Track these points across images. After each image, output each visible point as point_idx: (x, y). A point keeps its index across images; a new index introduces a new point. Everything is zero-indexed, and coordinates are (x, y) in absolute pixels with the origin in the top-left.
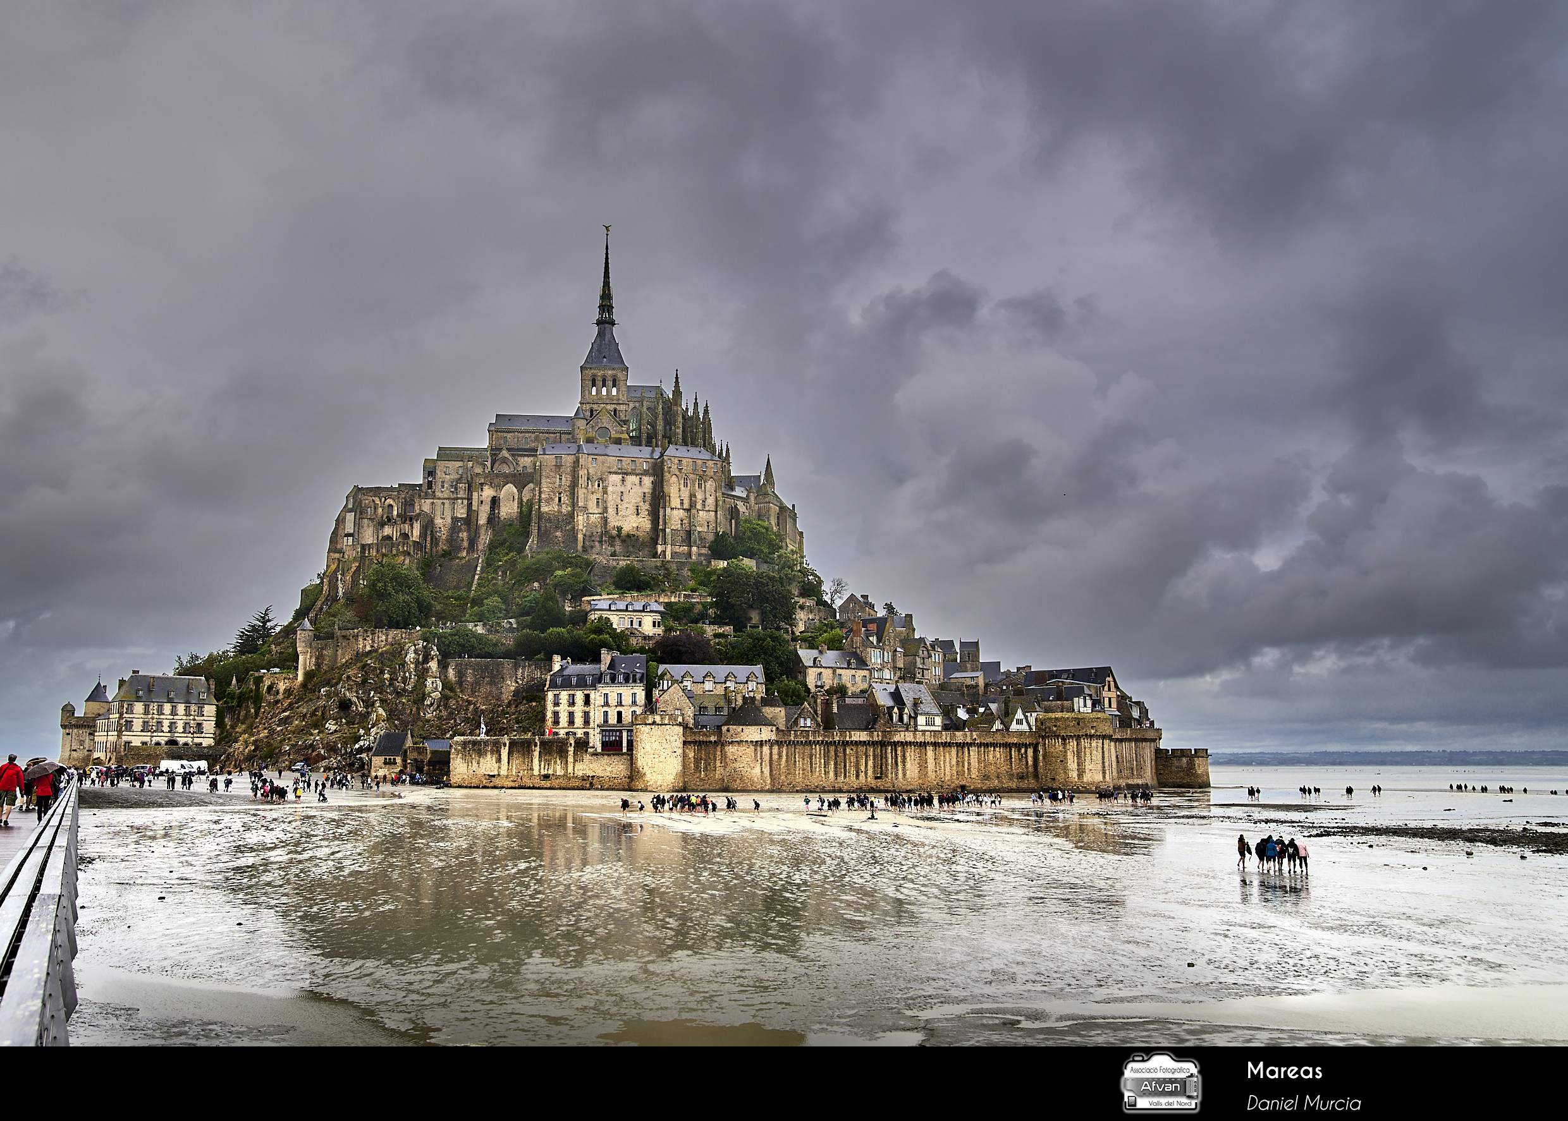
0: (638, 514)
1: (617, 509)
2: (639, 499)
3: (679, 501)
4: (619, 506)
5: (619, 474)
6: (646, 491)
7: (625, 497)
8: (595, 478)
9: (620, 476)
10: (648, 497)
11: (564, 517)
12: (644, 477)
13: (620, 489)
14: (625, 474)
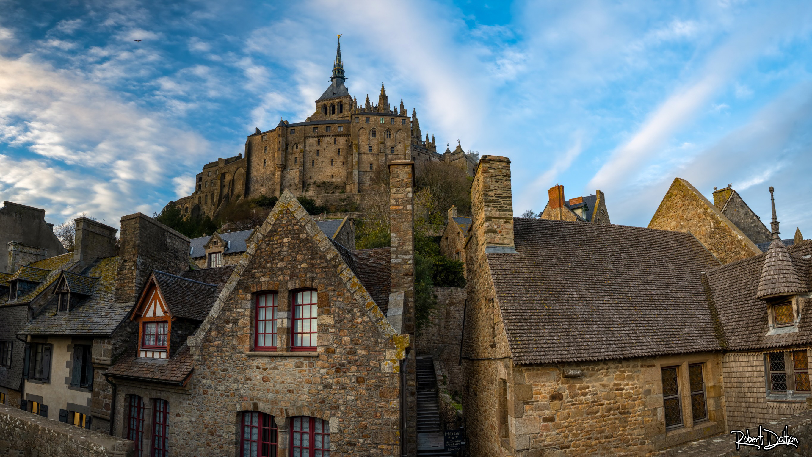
0: (332, 164)
1: (313, 163)
2: (333, 154)
3: (367, 148)
4: (316, 161)
5: (316, 137)
6: (341, 147)
7: (320, 153)
8: (293, 143)
9: (316, 139)
10: (343, 152)
11: (268, 176)
12: (338, 138)
13: (316, 148)
14: (321, 136)
